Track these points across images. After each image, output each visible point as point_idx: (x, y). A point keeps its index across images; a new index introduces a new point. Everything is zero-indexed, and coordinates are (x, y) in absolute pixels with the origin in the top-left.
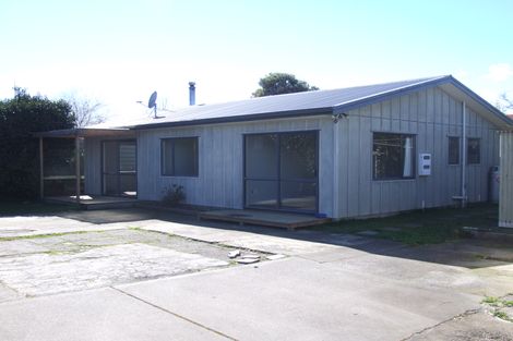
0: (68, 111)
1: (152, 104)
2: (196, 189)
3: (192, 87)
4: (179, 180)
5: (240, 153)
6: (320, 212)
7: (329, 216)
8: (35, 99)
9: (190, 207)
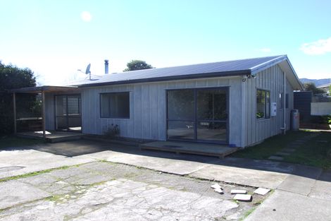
0: (31, 76)
1: (88, 71)
2: (128, 127)
3: (107, 63)
4: (115, 121)
5: (163, 102)
6: (230, 143)
7: (238, 146)
8: (8, 67)
9: (123, 139)
